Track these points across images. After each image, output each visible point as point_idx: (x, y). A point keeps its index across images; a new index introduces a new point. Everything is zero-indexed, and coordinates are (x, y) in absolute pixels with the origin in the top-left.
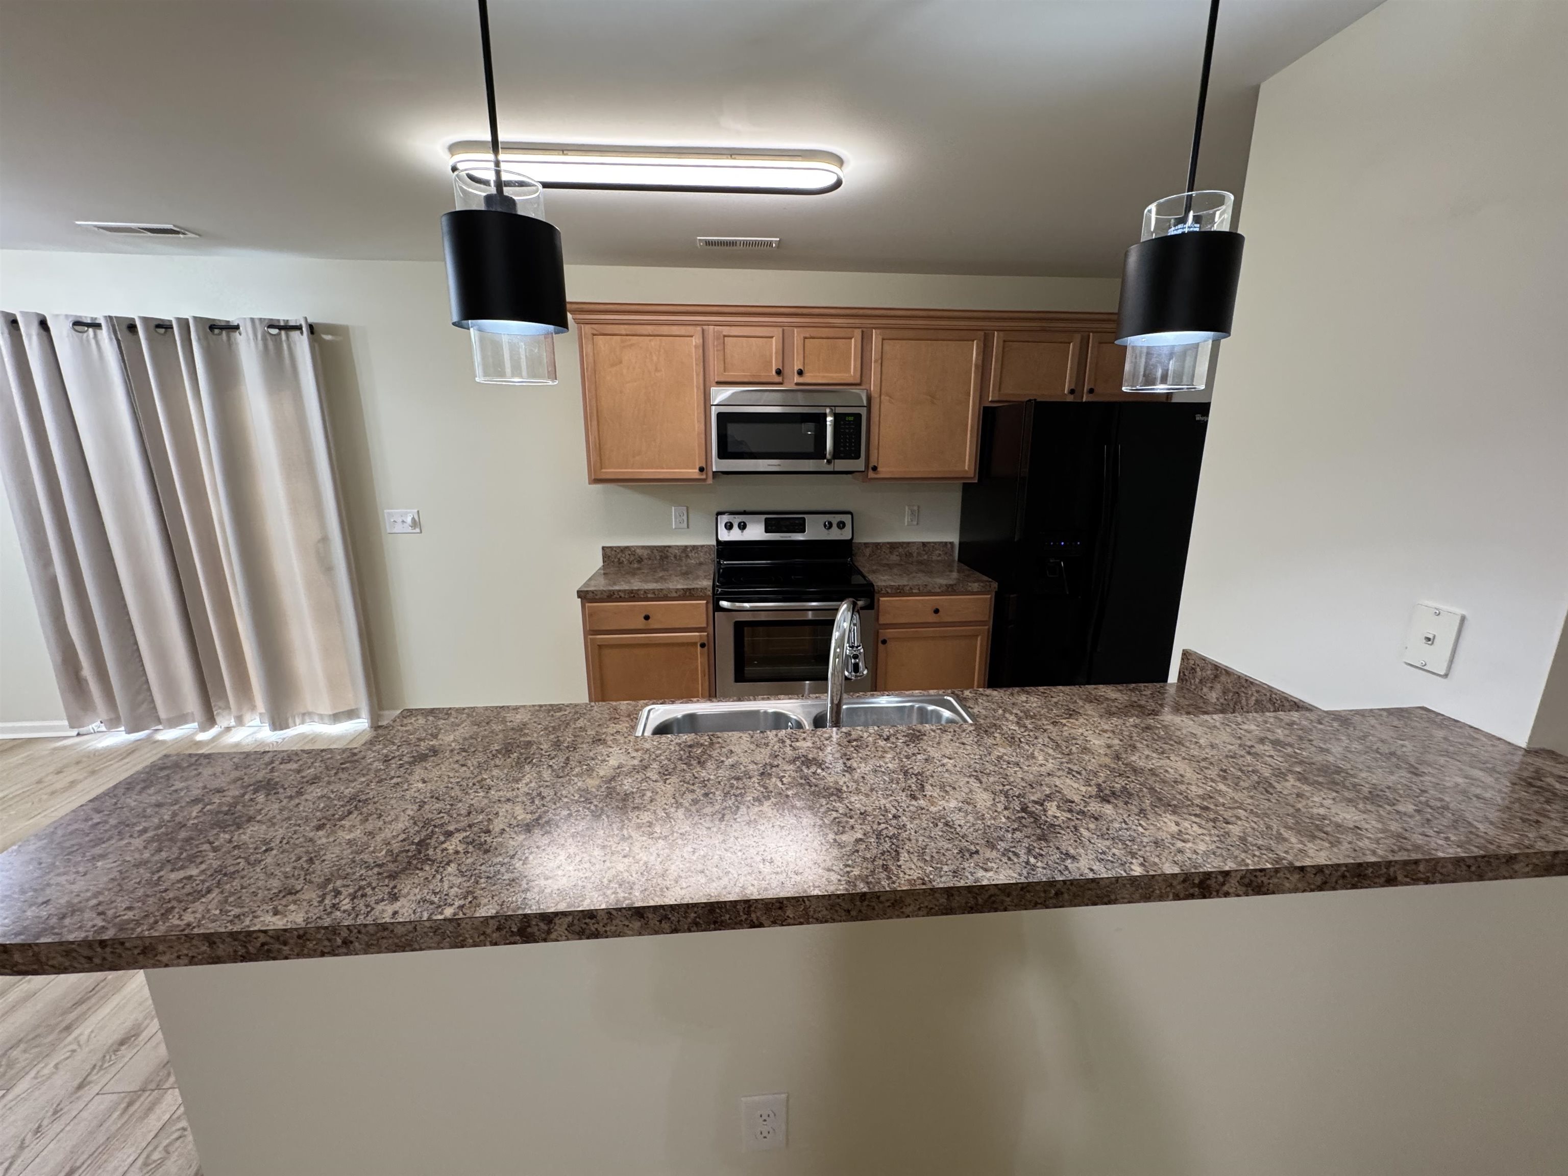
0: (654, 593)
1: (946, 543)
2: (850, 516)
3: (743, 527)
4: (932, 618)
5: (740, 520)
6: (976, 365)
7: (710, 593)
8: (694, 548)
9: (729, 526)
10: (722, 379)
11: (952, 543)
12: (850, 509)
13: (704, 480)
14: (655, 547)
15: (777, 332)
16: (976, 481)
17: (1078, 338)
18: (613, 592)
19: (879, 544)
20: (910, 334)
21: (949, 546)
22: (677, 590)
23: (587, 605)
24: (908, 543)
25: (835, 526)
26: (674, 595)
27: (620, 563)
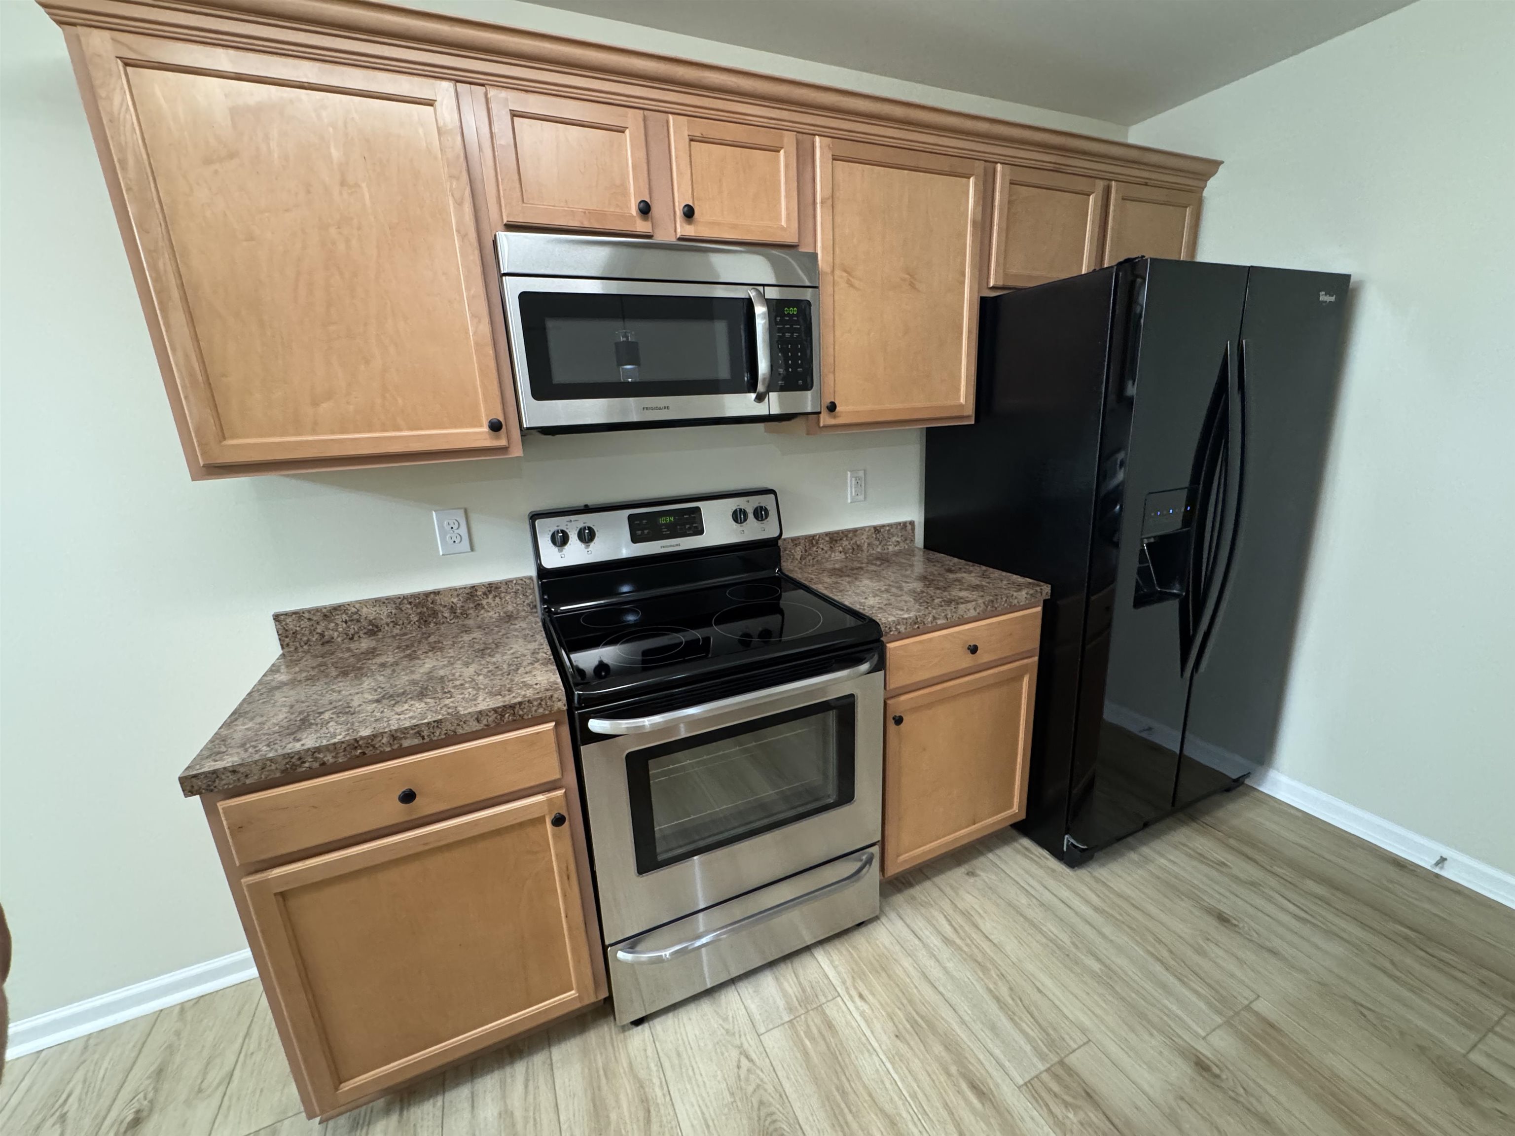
0: (419, 734)
1: (905, 524)
2: (772, 496)
3: (587, 536)
4: (968, 661)
5: (581, 525)
6: (974, 223)
7: (561, 705)
8: (492, 588)
9: (560, 540)
10: (520, 219)
11: (912, 523)
12: (770, 486)
13: (504, 450)
14: (404, 598)
15: (632, 119)
16: (973, 422)
17: (1100, 185)
18: (300, 757)
19: (813, 537)
20: (877, 153)
21: (909, 527)
22: (479, 716)
23: (221, 805)
24: (855, 531)
25: (751, 516)
26: (475, 726)
27: (327, 642)
